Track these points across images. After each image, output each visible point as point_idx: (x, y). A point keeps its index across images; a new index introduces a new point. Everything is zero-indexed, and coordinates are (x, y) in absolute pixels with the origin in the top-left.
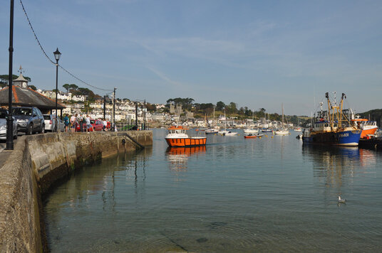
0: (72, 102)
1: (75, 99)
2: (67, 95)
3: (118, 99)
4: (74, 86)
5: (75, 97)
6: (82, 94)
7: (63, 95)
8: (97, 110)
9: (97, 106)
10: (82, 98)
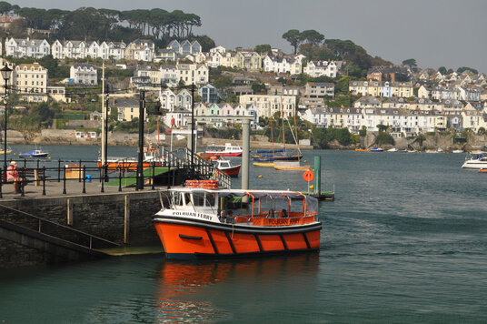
0: (302, 80)
1: (311, 70)
2: (291, 61)
3: (443, 71)
4: (313, 36)
5: (311, 65)
6: (330, 58)
7: (279, 60)
8: (366, 102)
9: (371, 91)
10: (331, 70)
